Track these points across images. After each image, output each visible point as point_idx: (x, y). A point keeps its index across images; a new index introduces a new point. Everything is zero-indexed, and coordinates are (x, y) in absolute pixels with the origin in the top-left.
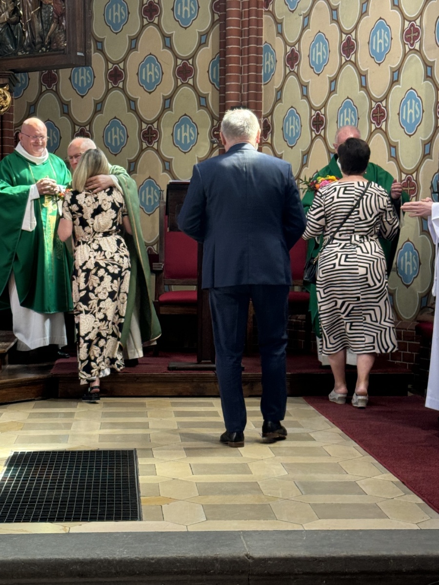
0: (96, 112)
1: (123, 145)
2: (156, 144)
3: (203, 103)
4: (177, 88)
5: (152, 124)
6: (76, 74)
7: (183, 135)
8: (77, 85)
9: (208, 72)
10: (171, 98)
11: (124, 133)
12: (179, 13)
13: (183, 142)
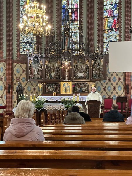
0: (106, 85)
1: (110, 90)
2: (115, 90)
3: (122, 84)
4: (118, 81)
5: (115, 87)
9: (123, 79)
10: (118, 83)
11: (111, 88)
13: (119, 89)
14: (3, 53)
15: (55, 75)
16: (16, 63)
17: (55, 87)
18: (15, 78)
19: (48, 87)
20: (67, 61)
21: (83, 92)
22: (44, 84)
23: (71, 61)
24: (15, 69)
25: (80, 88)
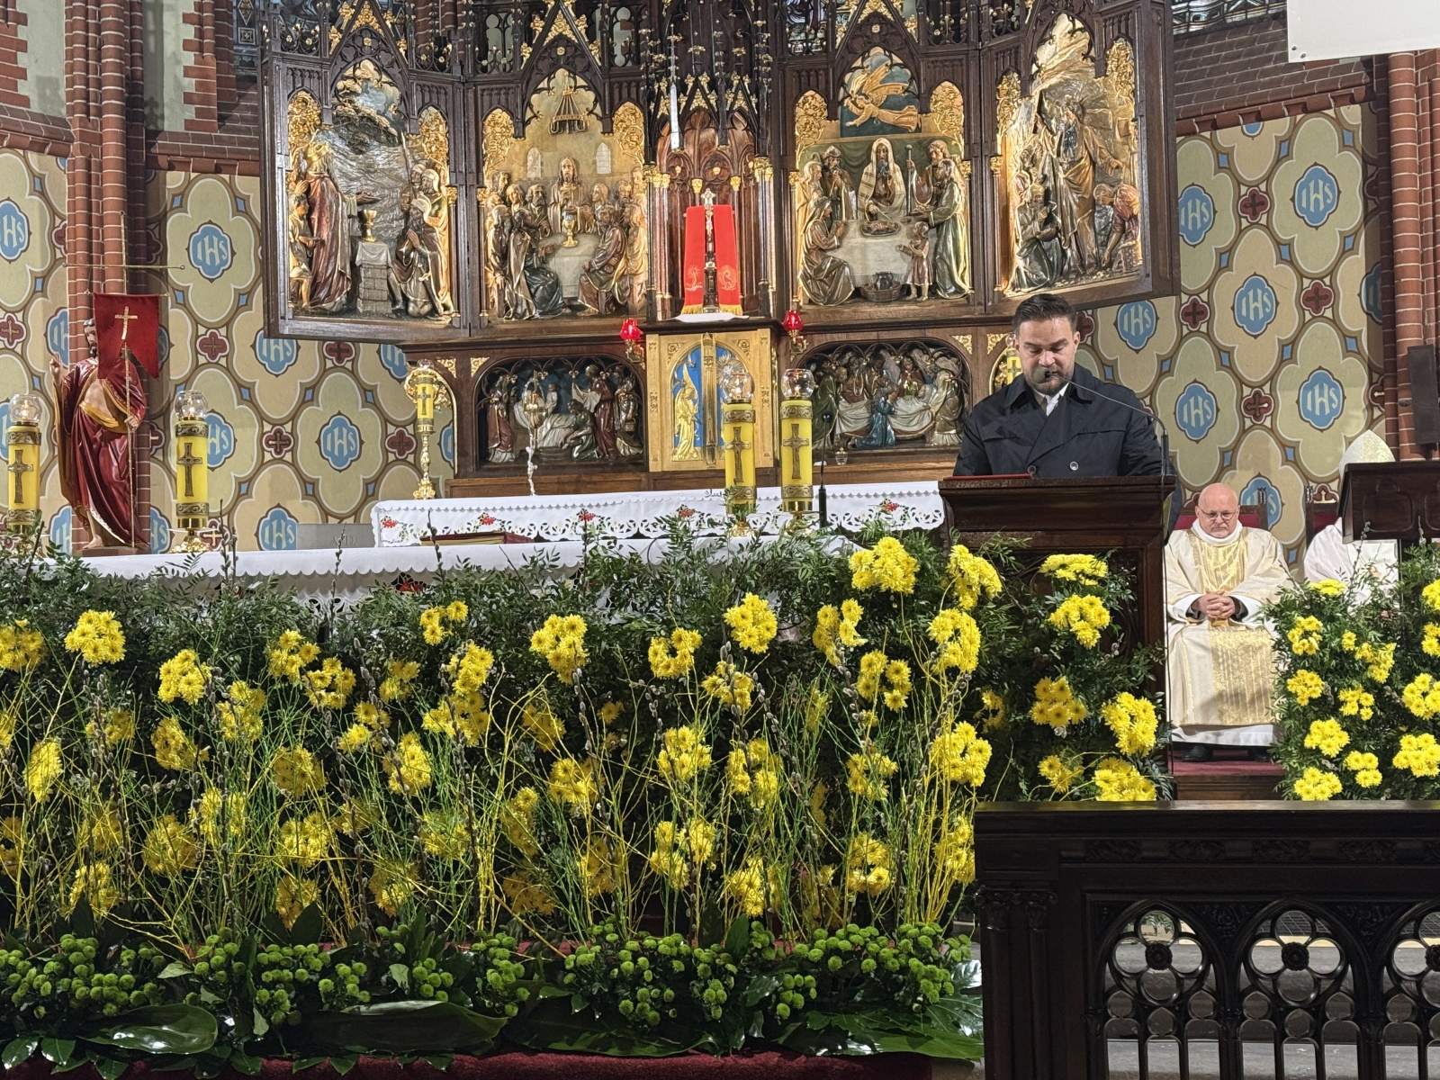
0: (1161, 374)
1: (1210, 425)
2: (1269, 419)
3: (1352, 344)
4: (1303, 326)
5: (1261, 387)
6: (1126, 316)
7: (1318, 401)
8: (1128, 334)
9: (1360, 295)
10: (1293, 342)
11: (1210, 405)
12: (1304, 205)
13: (1317, 413)
14: (23, 46)
15: (589, 271)
16: (184, 166)
17: (592, 399)
18: (178, 326)
19: (509, 408)
20: (713, 85)
21: (899, 442)
22: (464, 368)
23: (756, 89)
24: (177, 230)
25: (873, 408)
